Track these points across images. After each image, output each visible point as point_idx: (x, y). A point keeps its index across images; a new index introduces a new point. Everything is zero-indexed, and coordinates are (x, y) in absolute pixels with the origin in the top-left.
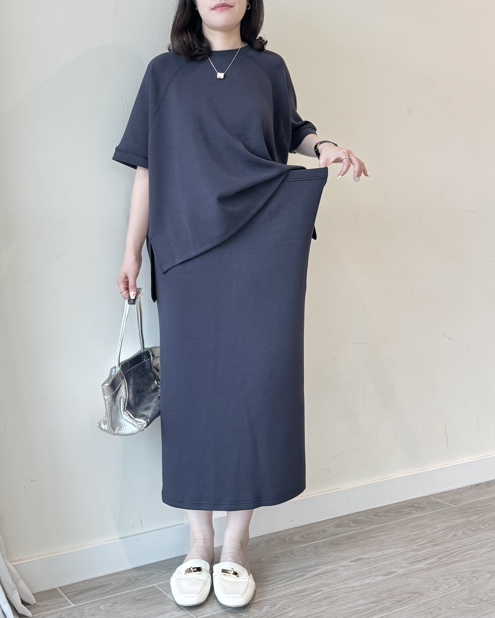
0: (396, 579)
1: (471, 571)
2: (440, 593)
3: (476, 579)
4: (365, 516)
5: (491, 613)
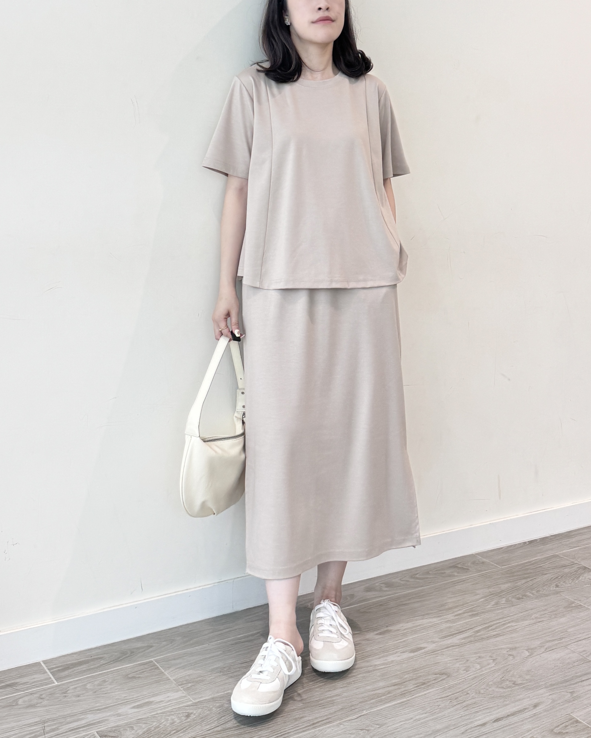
0: (424, 656)
1: (508, 648)
2: (470, 674)
3: (513, 657)
4: (401, 578)
5: (523, 699)
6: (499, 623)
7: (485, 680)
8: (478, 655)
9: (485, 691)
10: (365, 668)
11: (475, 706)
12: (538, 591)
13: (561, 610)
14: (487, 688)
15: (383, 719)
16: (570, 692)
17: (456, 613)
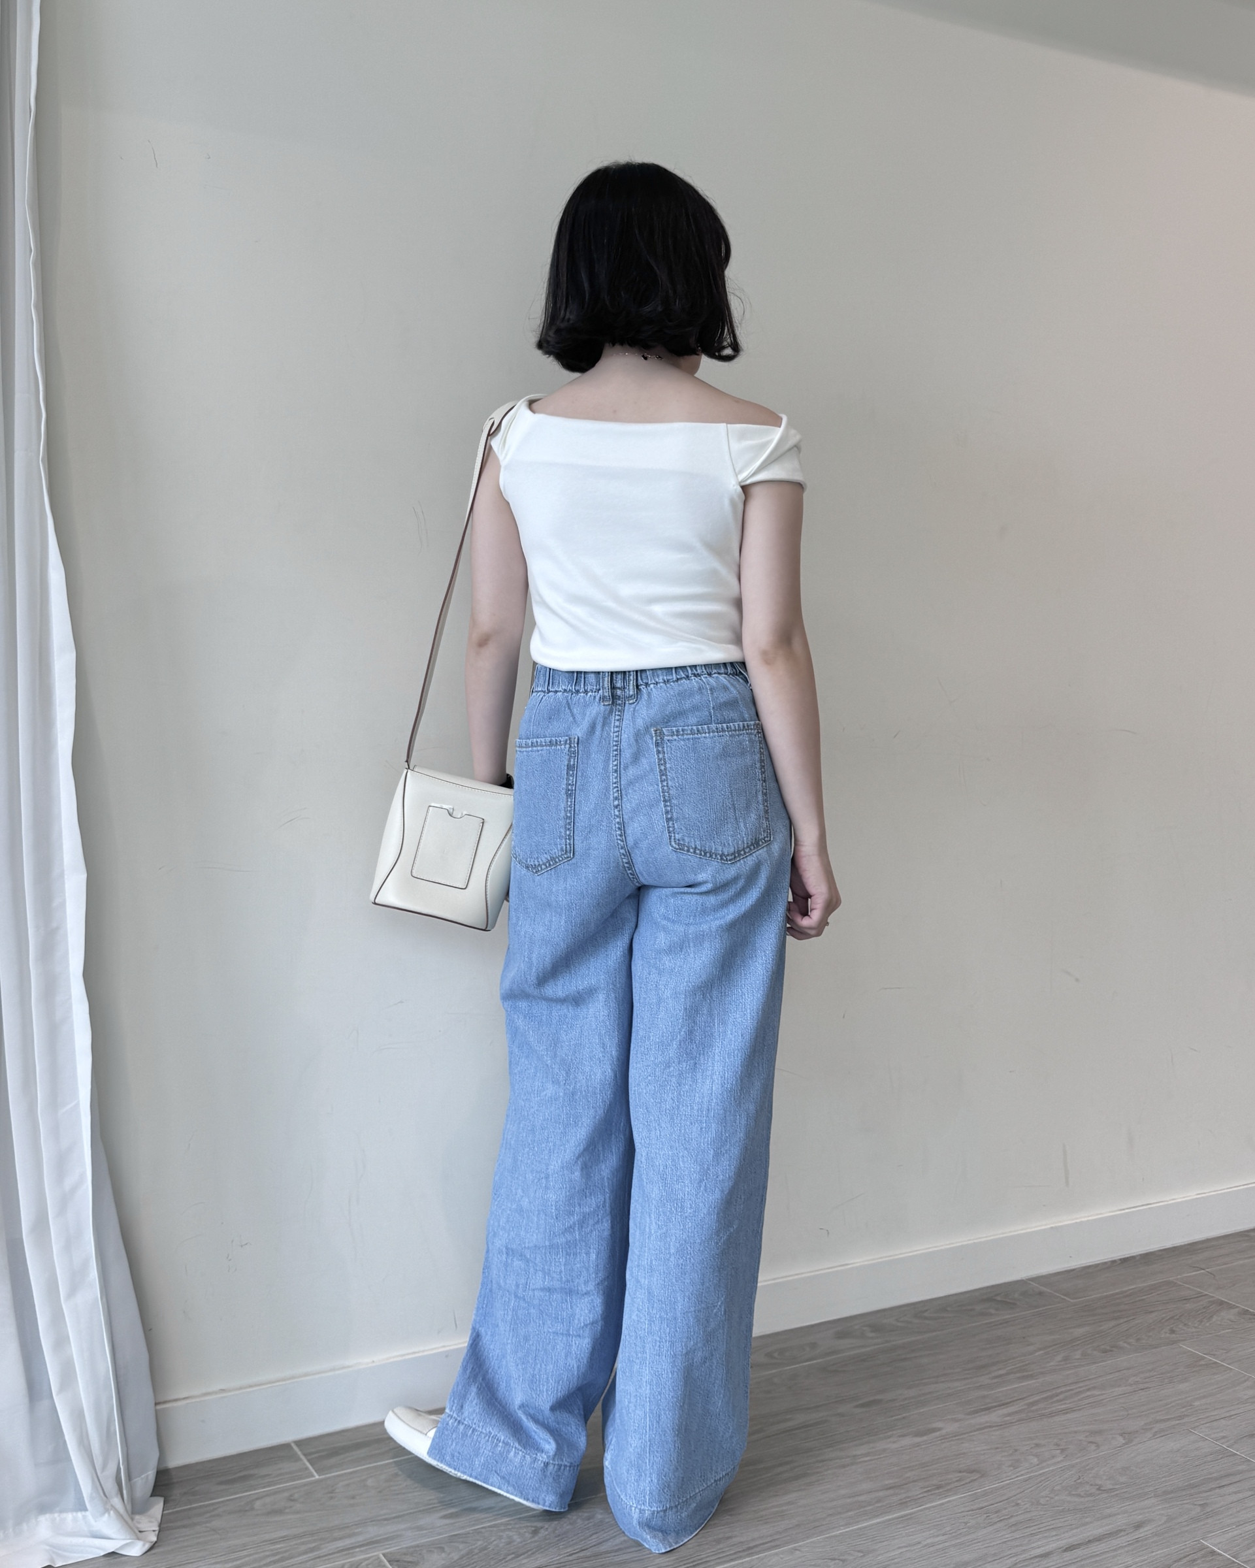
2: (1022, 1473)
5: (1115, 1515)
6: (1072, 1390)
7: (1047, 1483)
8: (1034, 1442)
9: (1048, 1501)
10: (837, 1461)
11: (1032, 1524)
12: (1138, 1340)
13: (1179, 1370)
14: (1051, 1495)
15: (870, 1543)
16: (1200, 1505)
17: (994, 1374)
